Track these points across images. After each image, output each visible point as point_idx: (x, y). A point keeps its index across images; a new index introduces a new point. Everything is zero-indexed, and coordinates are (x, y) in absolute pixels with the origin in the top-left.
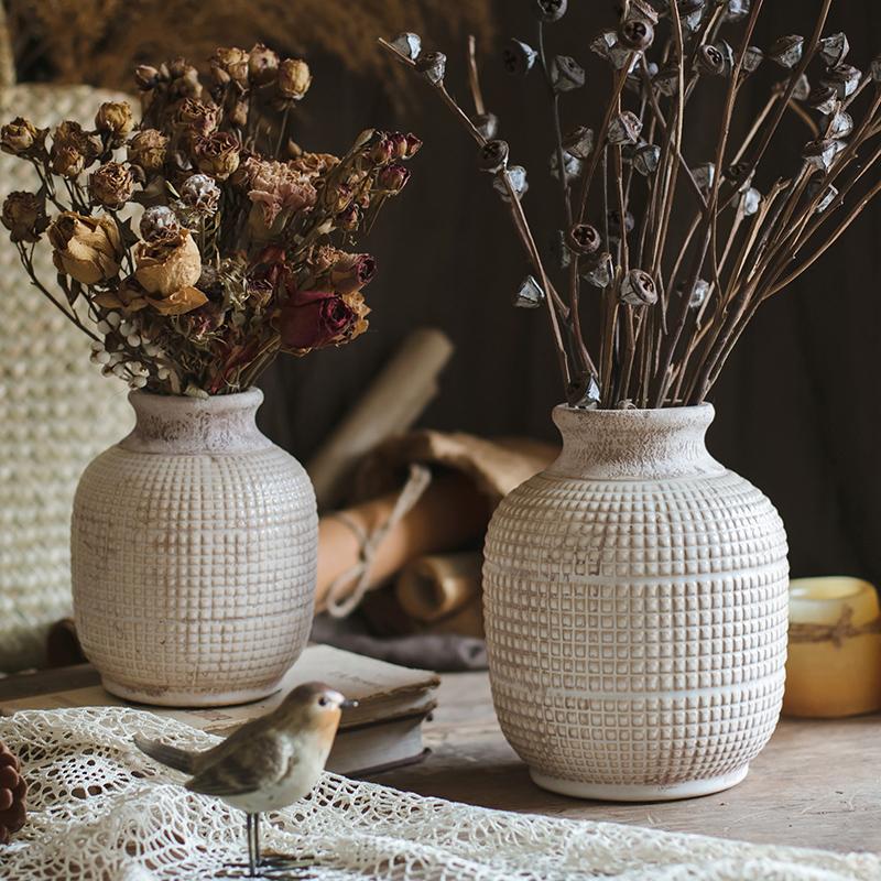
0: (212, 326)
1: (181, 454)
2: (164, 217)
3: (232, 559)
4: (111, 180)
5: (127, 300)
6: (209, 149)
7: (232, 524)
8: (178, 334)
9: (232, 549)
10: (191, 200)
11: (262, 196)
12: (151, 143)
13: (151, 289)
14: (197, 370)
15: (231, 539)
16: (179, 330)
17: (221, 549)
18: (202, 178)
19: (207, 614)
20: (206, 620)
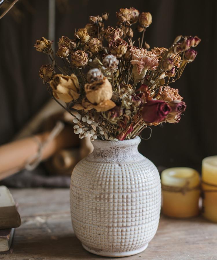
0: (118, 115)
1: (107, 163)
2: (96, 72)
3: (125, 204)
4: (78, 57)
5: (86, 106)
6: (114, 45)
7: (125, 191)
8: (105, 118)
9: (125, 200)
10: (107, 65)
11: (136, 62)
12: (95, 43)
13: (93, 102)
14: (114, 132)
15: (125, 197)
16: (105, 117)
17: (121, 200)
18: (111, 56)
19: (116, 225)
20: (115, 227)
